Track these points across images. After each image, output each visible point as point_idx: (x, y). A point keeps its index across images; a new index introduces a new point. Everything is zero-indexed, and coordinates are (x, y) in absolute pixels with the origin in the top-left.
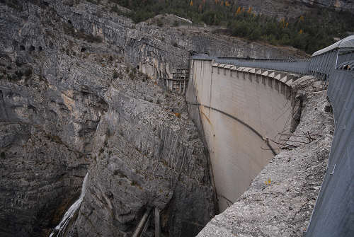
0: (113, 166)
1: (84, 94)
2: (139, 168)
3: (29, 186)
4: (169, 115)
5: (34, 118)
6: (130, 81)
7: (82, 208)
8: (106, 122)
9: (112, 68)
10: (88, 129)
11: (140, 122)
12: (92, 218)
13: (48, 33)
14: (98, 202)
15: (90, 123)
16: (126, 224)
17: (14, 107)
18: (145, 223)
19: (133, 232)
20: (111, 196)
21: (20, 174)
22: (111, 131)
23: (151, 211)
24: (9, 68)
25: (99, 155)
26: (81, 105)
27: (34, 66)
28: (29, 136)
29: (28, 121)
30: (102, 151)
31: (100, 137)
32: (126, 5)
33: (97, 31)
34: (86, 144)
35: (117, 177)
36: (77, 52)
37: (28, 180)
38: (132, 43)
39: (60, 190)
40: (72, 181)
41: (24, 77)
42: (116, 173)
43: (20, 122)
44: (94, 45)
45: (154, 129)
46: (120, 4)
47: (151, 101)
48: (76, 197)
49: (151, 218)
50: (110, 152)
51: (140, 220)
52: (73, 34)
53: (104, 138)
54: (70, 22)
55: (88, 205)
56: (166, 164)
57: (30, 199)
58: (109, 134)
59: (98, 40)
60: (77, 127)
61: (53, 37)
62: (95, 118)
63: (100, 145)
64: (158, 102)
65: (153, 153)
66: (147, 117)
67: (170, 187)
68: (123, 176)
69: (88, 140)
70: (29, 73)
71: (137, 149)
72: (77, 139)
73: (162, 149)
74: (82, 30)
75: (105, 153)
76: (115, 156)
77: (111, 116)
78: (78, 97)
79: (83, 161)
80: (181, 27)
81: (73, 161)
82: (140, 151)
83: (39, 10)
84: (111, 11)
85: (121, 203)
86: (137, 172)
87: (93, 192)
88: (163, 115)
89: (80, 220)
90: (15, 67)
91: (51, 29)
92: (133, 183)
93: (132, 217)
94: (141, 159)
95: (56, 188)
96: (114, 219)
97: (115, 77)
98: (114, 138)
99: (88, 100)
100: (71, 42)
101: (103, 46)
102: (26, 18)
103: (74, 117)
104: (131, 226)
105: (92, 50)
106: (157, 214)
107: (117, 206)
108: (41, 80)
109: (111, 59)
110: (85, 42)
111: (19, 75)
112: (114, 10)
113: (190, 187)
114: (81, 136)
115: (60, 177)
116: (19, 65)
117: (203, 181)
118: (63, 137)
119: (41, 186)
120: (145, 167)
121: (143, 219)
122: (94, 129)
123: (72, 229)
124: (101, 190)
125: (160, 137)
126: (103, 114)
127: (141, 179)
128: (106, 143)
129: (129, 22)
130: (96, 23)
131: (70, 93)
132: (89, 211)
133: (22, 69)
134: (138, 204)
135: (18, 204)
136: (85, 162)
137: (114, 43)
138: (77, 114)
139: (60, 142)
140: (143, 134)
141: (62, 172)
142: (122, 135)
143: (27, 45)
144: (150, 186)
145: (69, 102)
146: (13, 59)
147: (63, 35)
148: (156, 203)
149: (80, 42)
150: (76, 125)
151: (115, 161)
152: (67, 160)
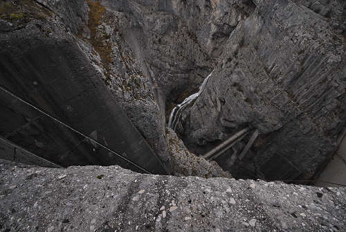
0: (235, 77)
2: (258, 89)
3: (170, 70)
4: (335, 38)
5: (183, 12)
7: (198, 100)
8: (244, 30)
10: (223, 34)
11: (286, 38)
12: (203, 110)
14: (210, 102)
16: (226, 127)
18: (242, 135)
19: (230, 136)
20: (223, 102)
21: (167, 59)
23: (251, 130)
25: (226, 63)
28: (176, 29)
29: (179, 14)
30: (230, 60)
31: (231, 45)
34: (215, 49)
35: (235, 89)
37: (170, 65)
39: (186, 81)
40: (195, 77)
42: (235, 85)
43: (172, 12)
45: (302, 52)
47: (317, 11)
48: (196, 90)
49: (249, 135)
50: (237, 64)
51: (238, 131)
53: (235, 47)
55: (202, 100)
56: (291, 96)
57: (169, 79)
58: (242, 44)
60: (214, 29)
62: (233, 23)
63: (230, 53)
64: (328, 15)
65: (282, 80)
66: (300, 34)
67: (282, 120)
68: (240, 90)
69: (218, 45)
71: (266, 69)
72: (209, 41)
73: (297, 79)
75: (232, 63)
76: (240, 69)
77: (252, 23)
79: (207, 64)
81: (201, 62)
82: (268, 73)
85: (229, 111)
86: (255, 92)
87: (210, 93)
88: (325, 36)
89: (194, 108)
92: (246, 100)
93: (233, 125)
94: (265, 81)
95: (185, 78)
96: (218, 119)
98: (245, 50)
103: (214, 17)
104: (229, 131)
106: (256, 134)
107: (225, 111)
113: (306, 131)
114: (213, 39)
115: (188, 71)
117: (328, 133)
118: (200, 36)
119: (177, 73)
120: (265, 90)
121: (242, 132)
122: (227, 35)
123: (187, 111)
124: (217, 94)
125: (302, 63)
127: (256, 100)
128: (236, 53)
132: (202, 105)
134: (243, 119)
136: (209, 66)
138: (218, 13)
139: (196, 41)
140: (283, 55)
141: (191, 68)
142: (257, 48)
144: (262, 110)
148: (260, 126)
150: (213, 26)
151: (239, 73)
152: (197, 59)
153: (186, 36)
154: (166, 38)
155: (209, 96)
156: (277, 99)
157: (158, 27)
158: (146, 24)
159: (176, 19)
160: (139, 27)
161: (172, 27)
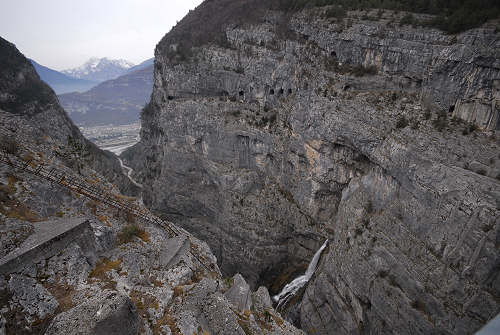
0: (378, 261)
1: (336, 146)
2: (431, 285)
3: (257, 240)
5: (270, 167)
9: (395, 112)
10: (331, 191)
12: (324, 313)
13: (304, 72)
14: (336, 298)
15: (332, 185)
17: (256, 154)
20: (367, 304)
21: (252, 225)
22: (376, 207)
24: (258, 114)
25: (355, 237)
26: (327, 159)
27: (280, 111)
28: (263, 186)
29: (264, 170)
30: (359, 232)
33: (371, 59)
34: (321, 210)
35: (385, 282)
36: (339, 91)
37: (258, 233)
40: (296, 249)
41: (268, 123)
42: (382, 274)
43: (258, 170)
44: (365, 79)
47: (482, 173)
50: (375, 240)
52: (337, 70)
54: (334, 54)
57: (257, 254)
58: (369, 209)
59: (372, 71)
60: (316, 187)
61: (309, 76)
62: (343, 179)
63: (354, 223)
68: (395, 284)
69: (324, 205)
70: (273, 119)
71: (431, 250)
72: (311, 200)
74: (348, 62)
76: (382, 247)
78: (327, 150)
79: (314, 230)
81: (302, 228)
82: (439, 256)
83: (298, 46)
84: (401, 26)
85: (384, 323)
86: (427, 289)
89: (306, 305)
90: (262, 113)
91: (309, 67)
92: (416, 305)
95: (281, 252)
99: (340, 154)
100: (331, 80)
101: (378, 80)
102: (280, 59)
105: (359, 88)
108: (285, 126)
109: (395, 97)
110: (352, 77)
111: (265, 121)
112: (408, 21)
114: (316, 198)
115: (284, 240)
116: (266, 110)
118: (297, 194)
119: (267, 244)
120: (447, 287)
125: (497, 244)
126: (355, 175)
128: (365, 222)
130: (375, 48)
131: (317, 144)
133: (268, 115)
137: (399, 72)
138: (319, 170)
139: (291, 200)
141: (289, 235)
143: (277, 88)
145: (312, 154)
146: (262, 104)
147: (322, 72)
149: (344, 78)
150: (313, 183)
151: (383, 254)
152: (296, 223)
153: (278, 195)
154: (251, 198)
155: (332, 288)
156: (476, 304)
157: (239, 185)
158: (224, 183)
159: (262, 176)
160: (214, 186)
161: (258, 184)
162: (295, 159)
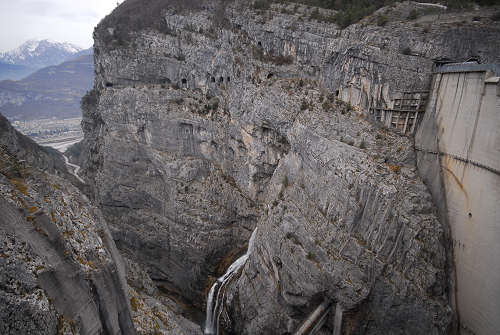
0: (286, 225)
1: (265, 130)
2: (319, 238)
3: (202, 226)
4: (379, 168)
5: (215, 155)
6: (324, 114)
7: (247, 267)
8: (285, 168)
9: (301, 97)
10: (264, 174)
11: (330, 173)
12: (255, 282)
13: (238, 60)
14: (263, 266)
15: (266, 167)
16: (294, 307)
17: (200, 142)
18: (318, 318)
19: (302, 322)
20: (279, 264)
22: (290, 180)
23: (330, 305)
24: (200, 102)
25: (273, 208)
26: (259, 144)
27: (221, 98)
28: (209, 173)
29: (210, 158)
30: (276, 204)
31: (275, 186)
32: (331, 6)
33: (289, 50)
34: (259, 192)
35: (290, 242)
36: (263, 79)
37: (202, 219)
38: (333, 59)
39: (228, 239)
40: (240, 232)
41: (211, 111)
42: (289, 236)
43: (203, 158)
44: (283, 68)
45: (351, 187)
46: (323, 6)
47: (351, 144)
48: (243, 251)
49: (329, 315)
50: (285, 208)
51: (312, 310)
52: (262, 58)
53: (279, 187)
54: (260, 43)
55: (253, 266)
56: (363, 242)
57: (202, 239)
58: (286, 183)
59: (288, 61)
60: (253, 170)
61: (242, 64)
62: (273, 161)
63: (275, 196)
64: (363, 146)
65: (344, 222)
66: (342, 167)
67: (365, 280)
68: (297, 242)
69: (262, 187)
70: (216, 106)
71: (321, 210)
72: (250, 184)
73: (360, 218)
74: (272, 51)
75: (279, 207)
76: (290, 214)
77: (292, 161)
78: (258, 134)
79: (253, 211)
80: (423, 20)
81: (244, 210)
82: (325, 215)
83: (232, 35)
84: (309, 20)
85: (290, 277)
86: (317, 242)
87: (260, 252)
88: (369, 167)
89: (242, 280)
90: (205, 101)
91: (240, 55)
92: (310, 257)
93: (302, 301)
94: (324, 226)
95: (225, 235)
96: (280, 294)
97: (304, 108)
98: (291, 190)
99: (268, 137)
100: (258, 68)
101: (293, 68)
102: (218, 47)
103: (250, 158)
104: (300, 313)
105: (280, 75)
106: (339, 313)
107: (285, 278)
108: (225, 113)
109: (301, 84)
110: (273, 66)
111: (208, 108)
112: (315, 16)
113: (403, 293)
114: (255, 181)
115: (229, 224)
116: (208, 98)
118: (238, 179)
119: (212, 229)
120: (329, 239)
121: (317, 312)
122: (271, 175)
123: (234, 286)
124: (269, 254)
125: (358, 199)
126: (282, 156)
127: (321, 254)
128: (281, 195)
129: (333, 28)
130: (289, 39)
131: (250, 128)
132: (253, 273)
133: (210, 103)
134: (312, 288)
135: (192, 241)
136: (256, 214)
137: (308, 62)
138: (254, 153)
139: (234, 184)
140: (333, 191)
141: (232, 219)
142: (303, 187)
143: (218, 76)
144: (334, 269)
145: (248, 139)
146: (205, 92)
147: (252, 61)
148: (339, 296)
149: (268, 66)
150: (251, 167)
151: (290, 220)
152: (238, 206)
153: (221, 180)
154: (196, 185)
155: (260, 258)
156: (347, 248)
157: (183, 173)
158: (169, 172)
159: (207, 163)
160: (159, 175)
161: (203, 171)
162: (234, 145)
